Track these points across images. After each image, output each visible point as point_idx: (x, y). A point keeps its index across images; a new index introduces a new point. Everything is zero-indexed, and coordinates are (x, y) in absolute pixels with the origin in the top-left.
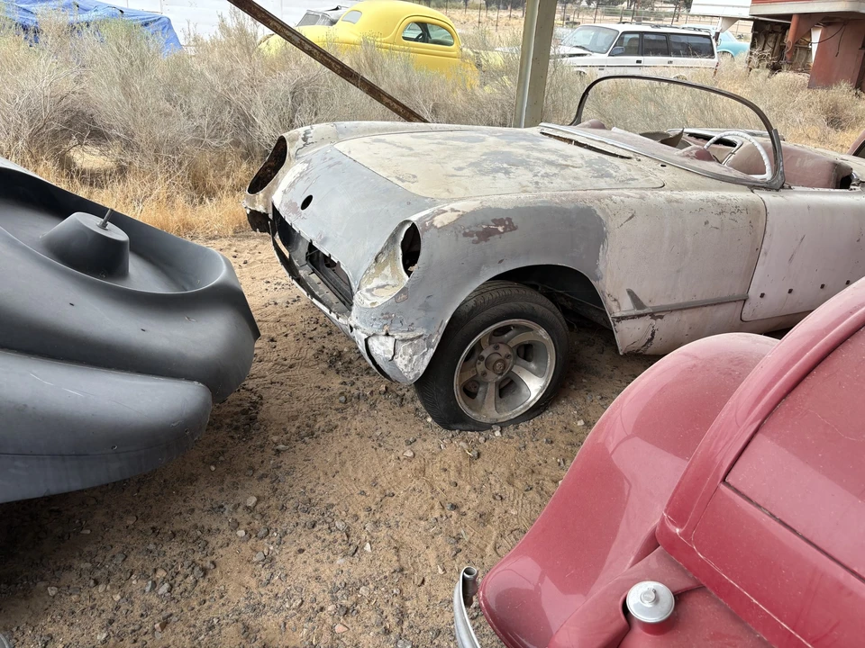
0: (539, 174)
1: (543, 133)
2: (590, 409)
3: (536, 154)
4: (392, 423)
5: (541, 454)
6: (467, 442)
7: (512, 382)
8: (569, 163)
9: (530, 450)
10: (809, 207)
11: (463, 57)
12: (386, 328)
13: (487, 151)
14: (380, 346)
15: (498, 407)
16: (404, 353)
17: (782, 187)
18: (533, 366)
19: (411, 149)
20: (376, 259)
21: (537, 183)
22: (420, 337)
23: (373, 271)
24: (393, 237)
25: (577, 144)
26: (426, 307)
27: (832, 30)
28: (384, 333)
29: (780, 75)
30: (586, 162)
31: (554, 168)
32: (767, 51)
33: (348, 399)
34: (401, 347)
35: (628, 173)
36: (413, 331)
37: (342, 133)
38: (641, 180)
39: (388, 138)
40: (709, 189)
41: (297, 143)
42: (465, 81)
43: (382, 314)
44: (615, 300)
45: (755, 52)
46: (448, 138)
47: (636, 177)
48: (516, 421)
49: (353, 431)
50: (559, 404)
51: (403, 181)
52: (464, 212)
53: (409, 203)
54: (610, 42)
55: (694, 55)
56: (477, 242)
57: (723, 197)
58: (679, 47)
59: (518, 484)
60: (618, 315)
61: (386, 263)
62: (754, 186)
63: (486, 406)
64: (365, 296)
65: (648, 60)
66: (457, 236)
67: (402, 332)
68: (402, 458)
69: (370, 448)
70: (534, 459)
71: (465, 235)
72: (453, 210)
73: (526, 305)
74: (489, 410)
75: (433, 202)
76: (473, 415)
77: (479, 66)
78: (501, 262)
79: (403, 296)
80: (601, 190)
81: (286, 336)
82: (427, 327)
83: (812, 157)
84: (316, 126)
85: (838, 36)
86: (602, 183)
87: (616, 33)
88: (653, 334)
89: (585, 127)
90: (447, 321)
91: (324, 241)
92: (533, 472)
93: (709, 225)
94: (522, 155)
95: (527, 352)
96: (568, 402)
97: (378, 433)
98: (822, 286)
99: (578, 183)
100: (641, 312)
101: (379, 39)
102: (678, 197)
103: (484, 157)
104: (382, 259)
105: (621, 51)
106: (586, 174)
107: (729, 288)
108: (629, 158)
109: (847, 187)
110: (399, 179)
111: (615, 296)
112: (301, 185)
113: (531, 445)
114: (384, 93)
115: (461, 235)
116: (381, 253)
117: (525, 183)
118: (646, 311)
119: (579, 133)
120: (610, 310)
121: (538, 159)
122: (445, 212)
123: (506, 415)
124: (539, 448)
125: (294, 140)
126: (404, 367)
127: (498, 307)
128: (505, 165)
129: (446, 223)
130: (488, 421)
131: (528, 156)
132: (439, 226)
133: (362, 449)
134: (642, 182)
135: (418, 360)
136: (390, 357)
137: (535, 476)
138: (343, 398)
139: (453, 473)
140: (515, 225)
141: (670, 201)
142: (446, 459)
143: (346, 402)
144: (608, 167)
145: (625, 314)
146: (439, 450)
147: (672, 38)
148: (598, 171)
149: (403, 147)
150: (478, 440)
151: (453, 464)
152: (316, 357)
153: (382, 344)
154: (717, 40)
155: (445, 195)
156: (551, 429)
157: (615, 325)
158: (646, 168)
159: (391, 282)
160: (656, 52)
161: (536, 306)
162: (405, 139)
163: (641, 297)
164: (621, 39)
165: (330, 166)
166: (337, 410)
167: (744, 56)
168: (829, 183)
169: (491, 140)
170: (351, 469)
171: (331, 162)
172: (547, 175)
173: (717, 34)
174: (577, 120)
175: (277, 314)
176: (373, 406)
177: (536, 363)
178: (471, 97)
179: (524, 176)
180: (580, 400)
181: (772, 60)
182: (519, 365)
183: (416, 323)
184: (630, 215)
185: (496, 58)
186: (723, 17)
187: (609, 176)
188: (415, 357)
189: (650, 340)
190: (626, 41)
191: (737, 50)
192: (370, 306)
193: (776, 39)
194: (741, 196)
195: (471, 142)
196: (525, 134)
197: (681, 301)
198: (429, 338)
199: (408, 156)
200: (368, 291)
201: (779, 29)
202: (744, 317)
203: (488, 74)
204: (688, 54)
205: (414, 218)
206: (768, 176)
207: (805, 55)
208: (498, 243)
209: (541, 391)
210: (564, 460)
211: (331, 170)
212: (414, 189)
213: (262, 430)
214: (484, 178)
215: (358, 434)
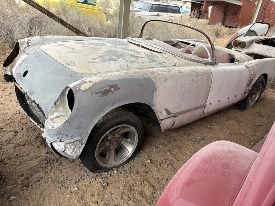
0: (128, 61)
1: (129, 42)
2: (152, 153)
3: (126, 52)
4: (69, 172)
5: (134, 180)
6: (102, 178)
7: (121, 147)
8: (139, 56)
9: (129, 179)
10: (225, 71)
11: (100, 10)
12: (60, 138)
13: (107, 50)
14: (58, 146)
15: (116, 159)
16: (70, 148)
17: (215, 64)
18: (129, 140)
19: (74, 49)
20: (55, 104)
21: (127, 65)
22: (77, 141)
23: (54, 109)
24: (63, 93)
25: (142, 47)
26: (79, 128)
27: (215, 6)
28: (59, 141)
29: (200, 20)
30: (146, 55)
31: (134, 58)
32: (196, 12)
33: (49, 161)
34: (68, 146)
35: (162, 60)
36: (73, 138)
37: (45, 40)
38: (167, 63)
39: (65, 43)
40: (191, 65)
41: (24, 45)
42: (100, 19)
43: (57, 133)
44: (160, 113)
45: (193, 12)
46: (91, 44)
47: (165, 61)
48: (123, 164)
49: (50, 179)
50: (140, 153)
51: (69, 65)
52: (95, 82)
53: (71, 76)
54: (149, 7)
55: (175, 13)
56: (102, 96)
57: (197, 69)
58: (170, 10)
59: (125, 198)
60: (161, 118)
61: (60, 106)
62: (206, 64)
63: (110, 160)
64: (49, 123)
65: (161, 14)
66: (92, 94)
67: (68, 139)
68: (72, 192)
69: (58, 188)
70: (131, 182)
71: (96, 93)
72: (90, 82)
73: (125, 119)
74: (112, 161)
75: (82, 76)
76: (104, 165)
77: (105, 13)
78: (113, 104)
79: (67, 124)
80: (153, 68)
81: (23, 129)
82: (80, 136)
83: (222, 51)
84: (33, 38)
85: (217, 8)
86: (153, 64)
87: (151, 4)
88: (174, 123)
89: (144, 39)
90: (90, 132)
91: (32, 93)
92: (131, 189)
93: (194, 81)
94: (121, 52)
95: (126, 135)
96: (144, 151)
97: (62, 179)
98: (228, 98)
99: (144, 65)
100: (170, 116)
101: (66, 2)
102: (182, 70)
103: (105, 53)
104: (58, 103)
105: (152, 10)
106: (146, 61)
107: (200, 103)
108: (162, 53)
109: (233, 62)
110: (67, 64)
111: (160, 111)
112: (24, 65)
113: (129, 175)
114: (67, 24)
115: (94, 94)
116: (57, 100)
117: (122, 66)
118: (172, 115)
119: (142, 42)
120: (159, 117)
121: (128, 54)
122: (86, 82)
123: (119, 162)
124: (133, 177)
125: (23, 43)
126: (70, 154)
127: (113, 121)
128: (114, 57)
129: (87, 88)
130: (112, 167)
131: (123, 53)
132: (83, 90)
133: (54, 189)
134: (167, 64)
135: (77, 150)
136: (63, 150)
137: (132, 192)
138: (46, 162)
139: (96, 196)
140: (119, 87)
141: (179, 72)
142: (93, 189)
143: (47, 163)
144: (154, 57)
145: (164, 118)
146: (90, 184)
147: (168, 7)
148: (151, 59)
149: (70, 48)
150: (107, 177)
151: (96, 191)
152: (36, 139)
153: (59, 145)
154: (181, 8)
155: (87, 72)
156: (138, 166)
157: (160, 122)
158: (168, 57)
159: (63, 114)
160: (164, 11)
161: (129, 118)
162: (72, 44)
163: (170, 110)
164: (152, 6)
165: (37, 57)
166: (43, 168)
167: (189, 13)
168: (228, 61)
169: (108, 45)
170: (47, 202)
171: (37, 55)
172: (131, 62)
173: (181, 6)
174: (141, 36)
175: (20, 118)
176: (60, 164)
177: (130, 139)
178: (102, 25)
179: (121, 62)
180: (148, 150)
181: (197, 15)
182: (123, 141)
183: (74, 135)
184: (165, 79)
185: (111, 11)
186: (183, 1)
187: (155, 61)
188: (75, 149)
189: (173, 125)
190: (154, 7)
191: (186, 12)
192: (51, 129)
193: (198, 8)
194: (202, 68)
195: (100, 46)
196: (122, 42)
197: (184, 110)
198: (81, 140)
199: (72, 52)
200: (52, 120)
201: (199, 5)
202: (204, 112)
203: (109, 16)
204: (173, 12)
205: (71, 86)
206: (209, 59)
207: (207, 14)
208: (112, 96)
209: (133, 151)
210: (143, 182)
211: (37, 59)
212: (74, 69)
213: (4, 185)
214: (105, 63)
215: (52, 181)
